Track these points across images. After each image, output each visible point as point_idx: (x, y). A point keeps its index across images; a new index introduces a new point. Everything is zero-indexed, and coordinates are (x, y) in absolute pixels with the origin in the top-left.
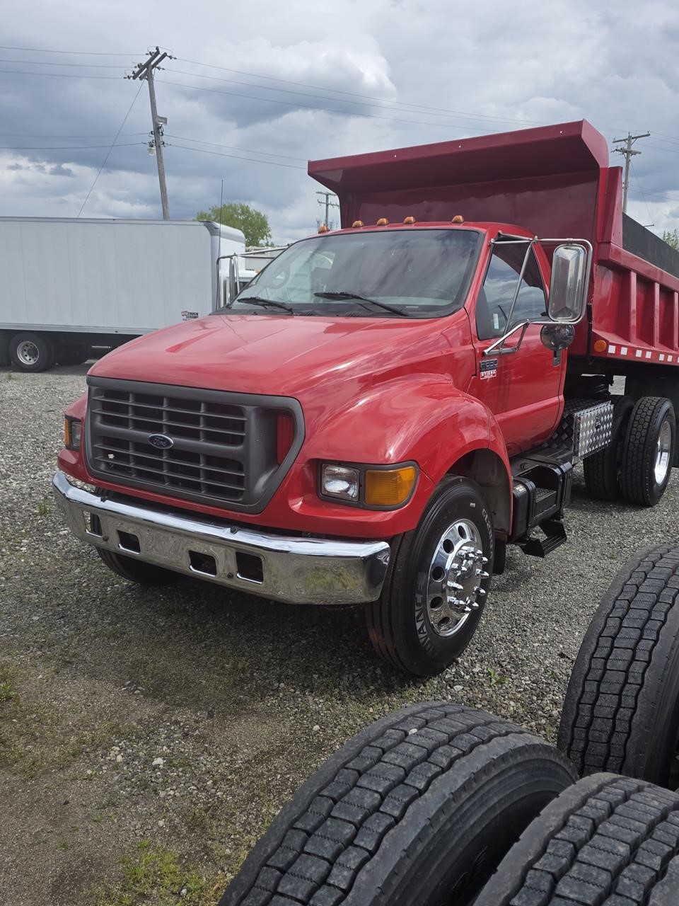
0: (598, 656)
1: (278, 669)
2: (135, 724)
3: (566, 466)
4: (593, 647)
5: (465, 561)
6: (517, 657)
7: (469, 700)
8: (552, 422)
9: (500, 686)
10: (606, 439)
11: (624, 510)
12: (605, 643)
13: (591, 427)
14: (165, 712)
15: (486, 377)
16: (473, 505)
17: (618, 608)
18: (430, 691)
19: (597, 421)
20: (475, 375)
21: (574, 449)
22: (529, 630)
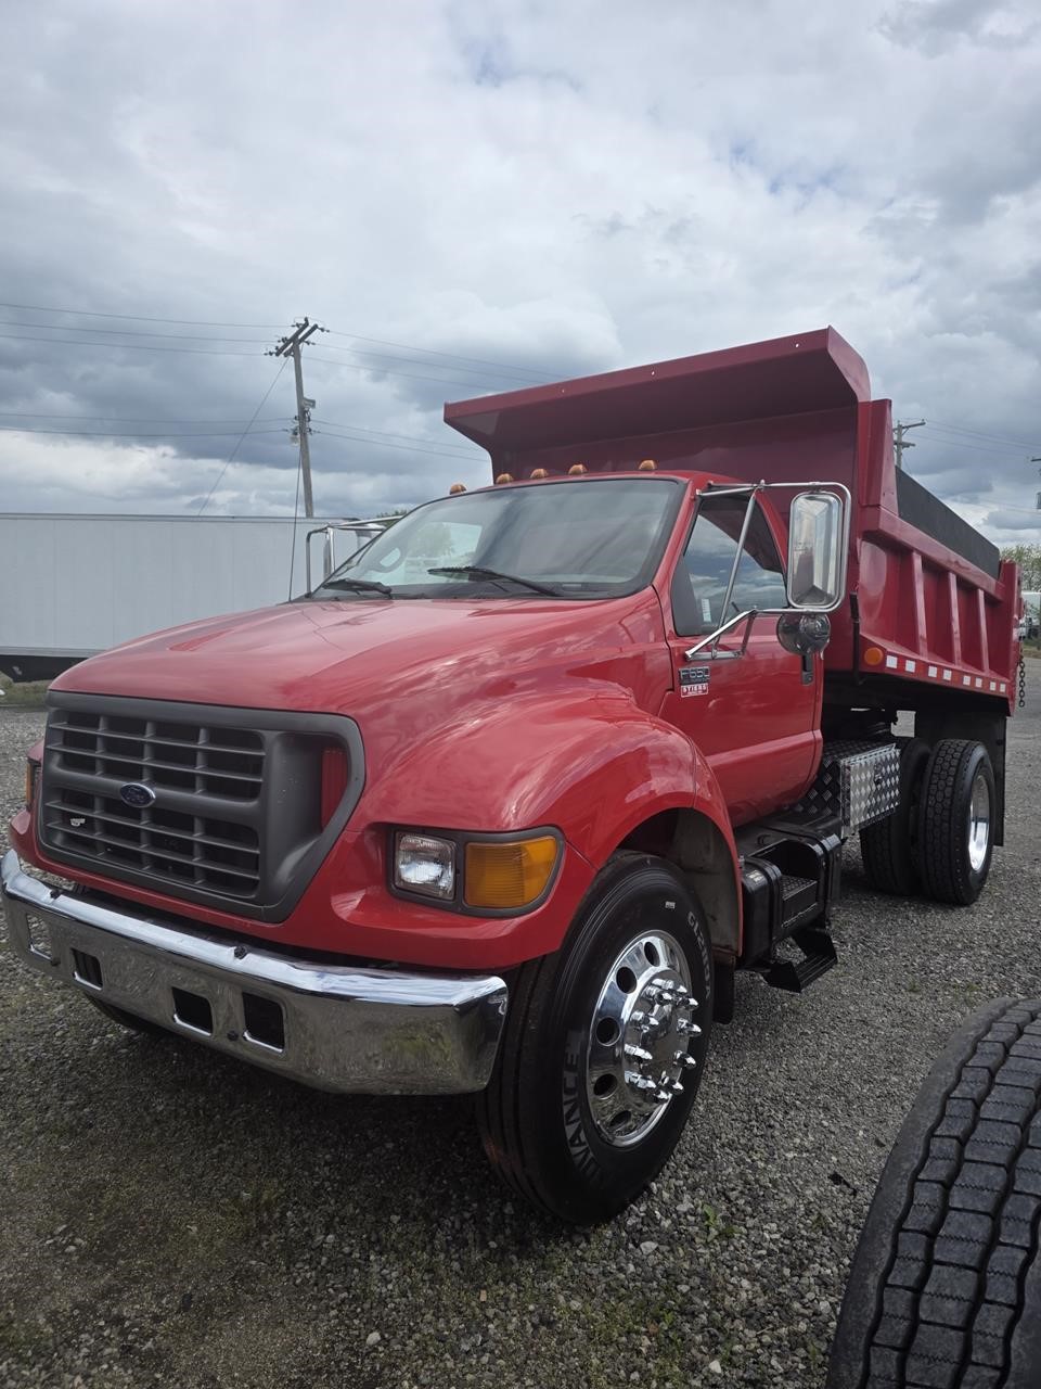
0: (899, 1283)
1: (332, 1202)
2: (42, 1321)
3: (831, 841)
4: (886, 1254)
5: (657, 1006)
6: (757, 1181)
7: (667, 1274)
8: (805, 772)
9: (725, 1243)
10: (892, 801)
11: (926, 910)
12: (913, 1247)
13: (867, 782)
14: (104, 1296)
15: (690, 694)
16: (670, 904)
17: (935, 1158)
18: (597, 1253)
19: (876, 772)
20: (673, 690)
21: (844, 815)
22: (777, 1125)
